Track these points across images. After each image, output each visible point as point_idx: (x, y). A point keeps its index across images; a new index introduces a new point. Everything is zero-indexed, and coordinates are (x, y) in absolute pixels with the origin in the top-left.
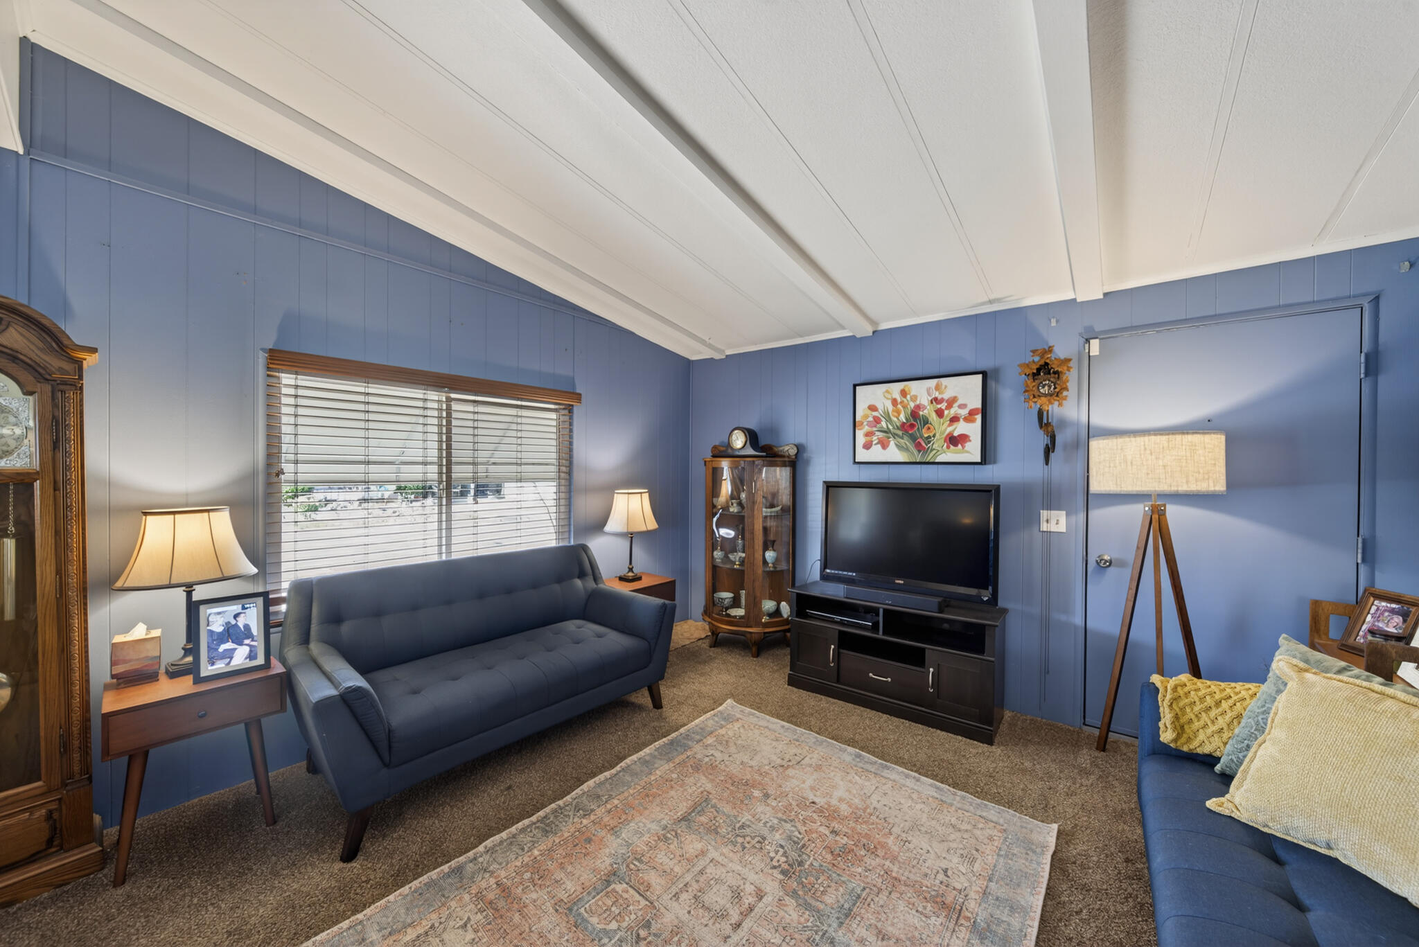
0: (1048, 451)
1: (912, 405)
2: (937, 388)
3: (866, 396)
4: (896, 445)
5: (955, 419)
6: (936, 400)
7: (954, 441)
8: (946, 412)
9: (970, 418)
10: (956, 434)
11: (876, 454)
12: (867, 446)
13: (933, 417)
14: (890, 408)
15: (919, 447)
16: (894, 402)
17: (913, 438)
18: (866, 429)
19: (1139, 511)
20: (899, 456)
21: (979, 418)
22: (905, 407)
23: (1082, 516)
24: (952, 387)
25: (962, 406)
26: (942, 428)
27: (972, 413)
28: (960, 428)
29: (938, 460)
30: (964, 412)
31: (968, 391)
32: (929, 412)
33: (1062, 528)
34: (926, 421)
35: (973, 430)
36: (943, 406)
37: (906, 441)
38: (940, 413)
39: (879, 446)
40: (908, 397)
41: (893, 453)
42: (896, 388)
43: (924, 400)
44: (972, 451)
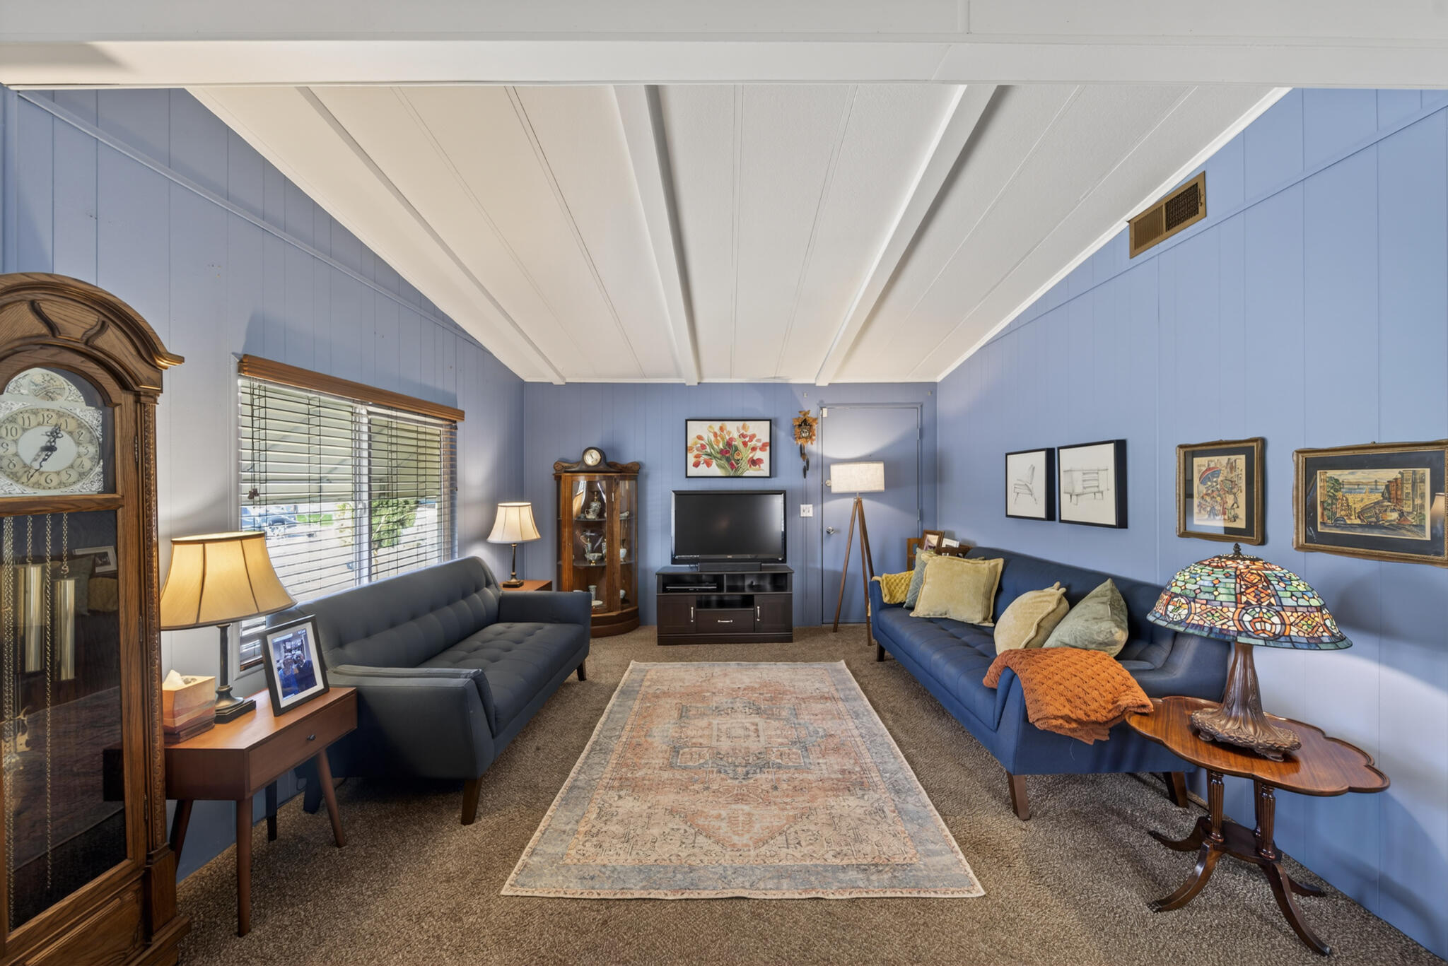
0: (805, 470)
1: (728, 438)
2: (744, 427)
3: (695, 429)
4: (717, 465)
5: (754, 449)
6: (743, 436)
7: (754, 462)
8: (749, 443)
9: (762, 449)
10: (755, 458)
11: (703, 470)
12: (696, 465)
13: (741, 446)
14: (712, 438)
15: (732, 466)
16: (715, 435)
17: (728, 460)
18: (696, 452)
19: (851, 502)
20: (719, 472)
21: (768, 448)
22: (723, 439)
23: (820, 507)
24: (753, 427)
25: (759, 440)
26: (746, 454)
27: (764, 445)
28: (758, 455)
29: (744, 475)
30: (759, 444)
31: (761, 431)
32: (738, 443)
33: (810, 514)
34: (736, 449)
35: (764, 455)
36: (747, 439)
37: (723, 462)
38: (745, 444)
39: (705, 465)
40: (725, 432)
41: (715, 470)
42: (717, 425)
43: (735, 435)
44: (764, 469)
